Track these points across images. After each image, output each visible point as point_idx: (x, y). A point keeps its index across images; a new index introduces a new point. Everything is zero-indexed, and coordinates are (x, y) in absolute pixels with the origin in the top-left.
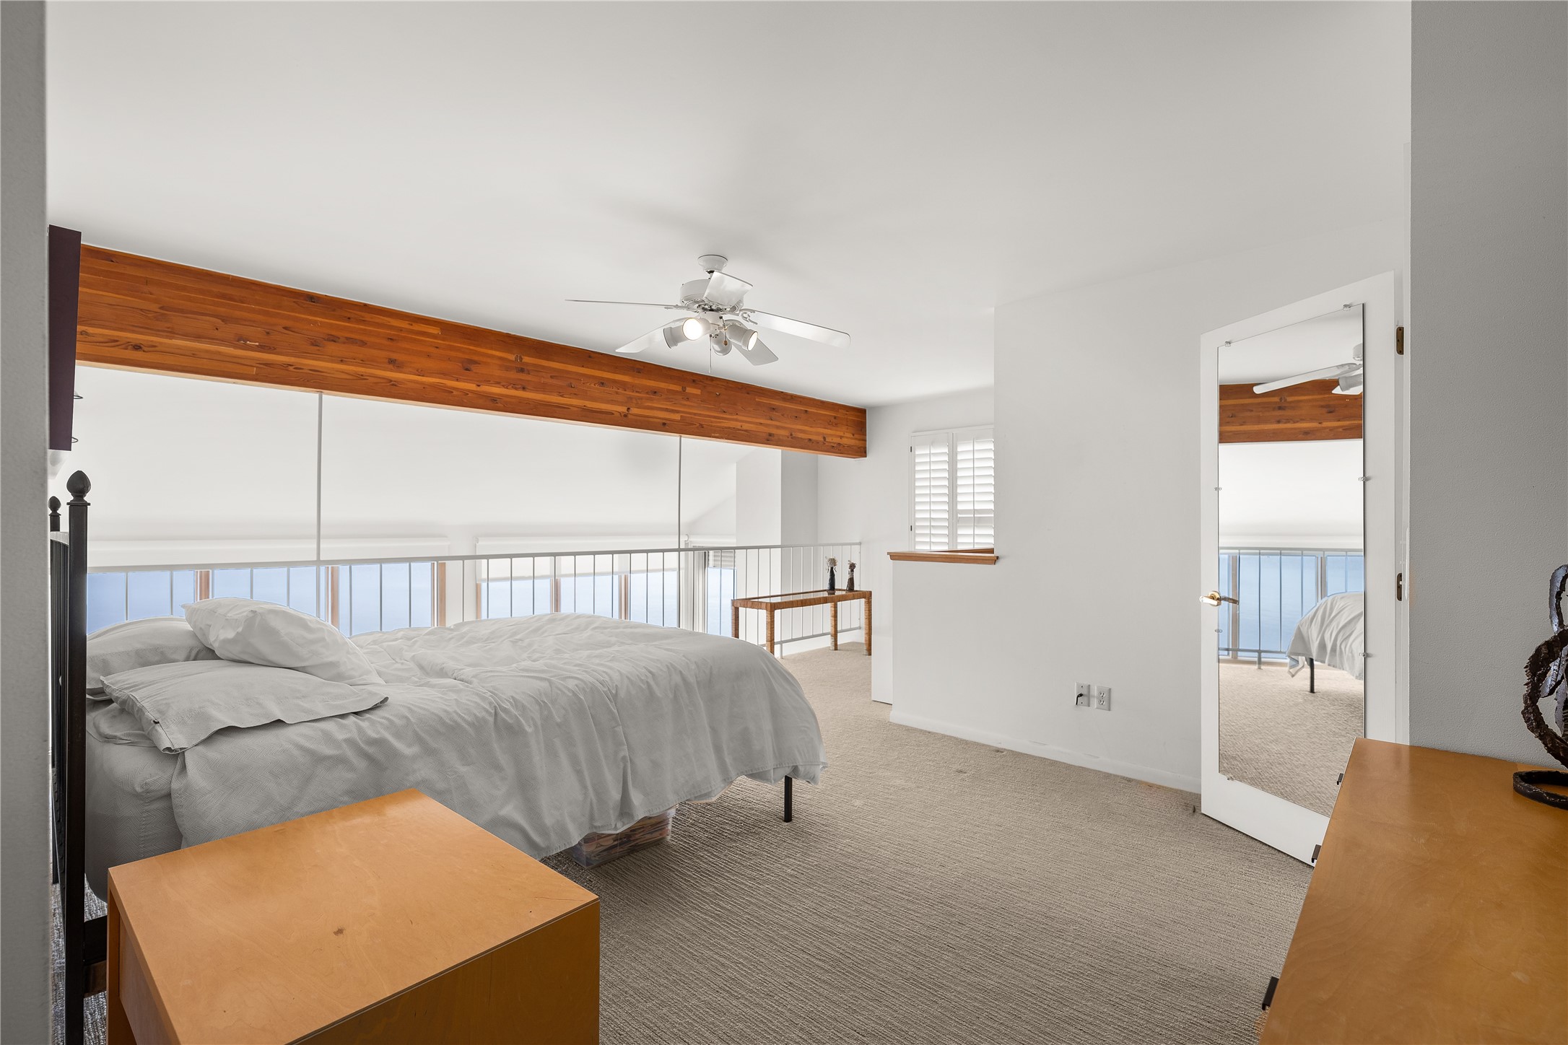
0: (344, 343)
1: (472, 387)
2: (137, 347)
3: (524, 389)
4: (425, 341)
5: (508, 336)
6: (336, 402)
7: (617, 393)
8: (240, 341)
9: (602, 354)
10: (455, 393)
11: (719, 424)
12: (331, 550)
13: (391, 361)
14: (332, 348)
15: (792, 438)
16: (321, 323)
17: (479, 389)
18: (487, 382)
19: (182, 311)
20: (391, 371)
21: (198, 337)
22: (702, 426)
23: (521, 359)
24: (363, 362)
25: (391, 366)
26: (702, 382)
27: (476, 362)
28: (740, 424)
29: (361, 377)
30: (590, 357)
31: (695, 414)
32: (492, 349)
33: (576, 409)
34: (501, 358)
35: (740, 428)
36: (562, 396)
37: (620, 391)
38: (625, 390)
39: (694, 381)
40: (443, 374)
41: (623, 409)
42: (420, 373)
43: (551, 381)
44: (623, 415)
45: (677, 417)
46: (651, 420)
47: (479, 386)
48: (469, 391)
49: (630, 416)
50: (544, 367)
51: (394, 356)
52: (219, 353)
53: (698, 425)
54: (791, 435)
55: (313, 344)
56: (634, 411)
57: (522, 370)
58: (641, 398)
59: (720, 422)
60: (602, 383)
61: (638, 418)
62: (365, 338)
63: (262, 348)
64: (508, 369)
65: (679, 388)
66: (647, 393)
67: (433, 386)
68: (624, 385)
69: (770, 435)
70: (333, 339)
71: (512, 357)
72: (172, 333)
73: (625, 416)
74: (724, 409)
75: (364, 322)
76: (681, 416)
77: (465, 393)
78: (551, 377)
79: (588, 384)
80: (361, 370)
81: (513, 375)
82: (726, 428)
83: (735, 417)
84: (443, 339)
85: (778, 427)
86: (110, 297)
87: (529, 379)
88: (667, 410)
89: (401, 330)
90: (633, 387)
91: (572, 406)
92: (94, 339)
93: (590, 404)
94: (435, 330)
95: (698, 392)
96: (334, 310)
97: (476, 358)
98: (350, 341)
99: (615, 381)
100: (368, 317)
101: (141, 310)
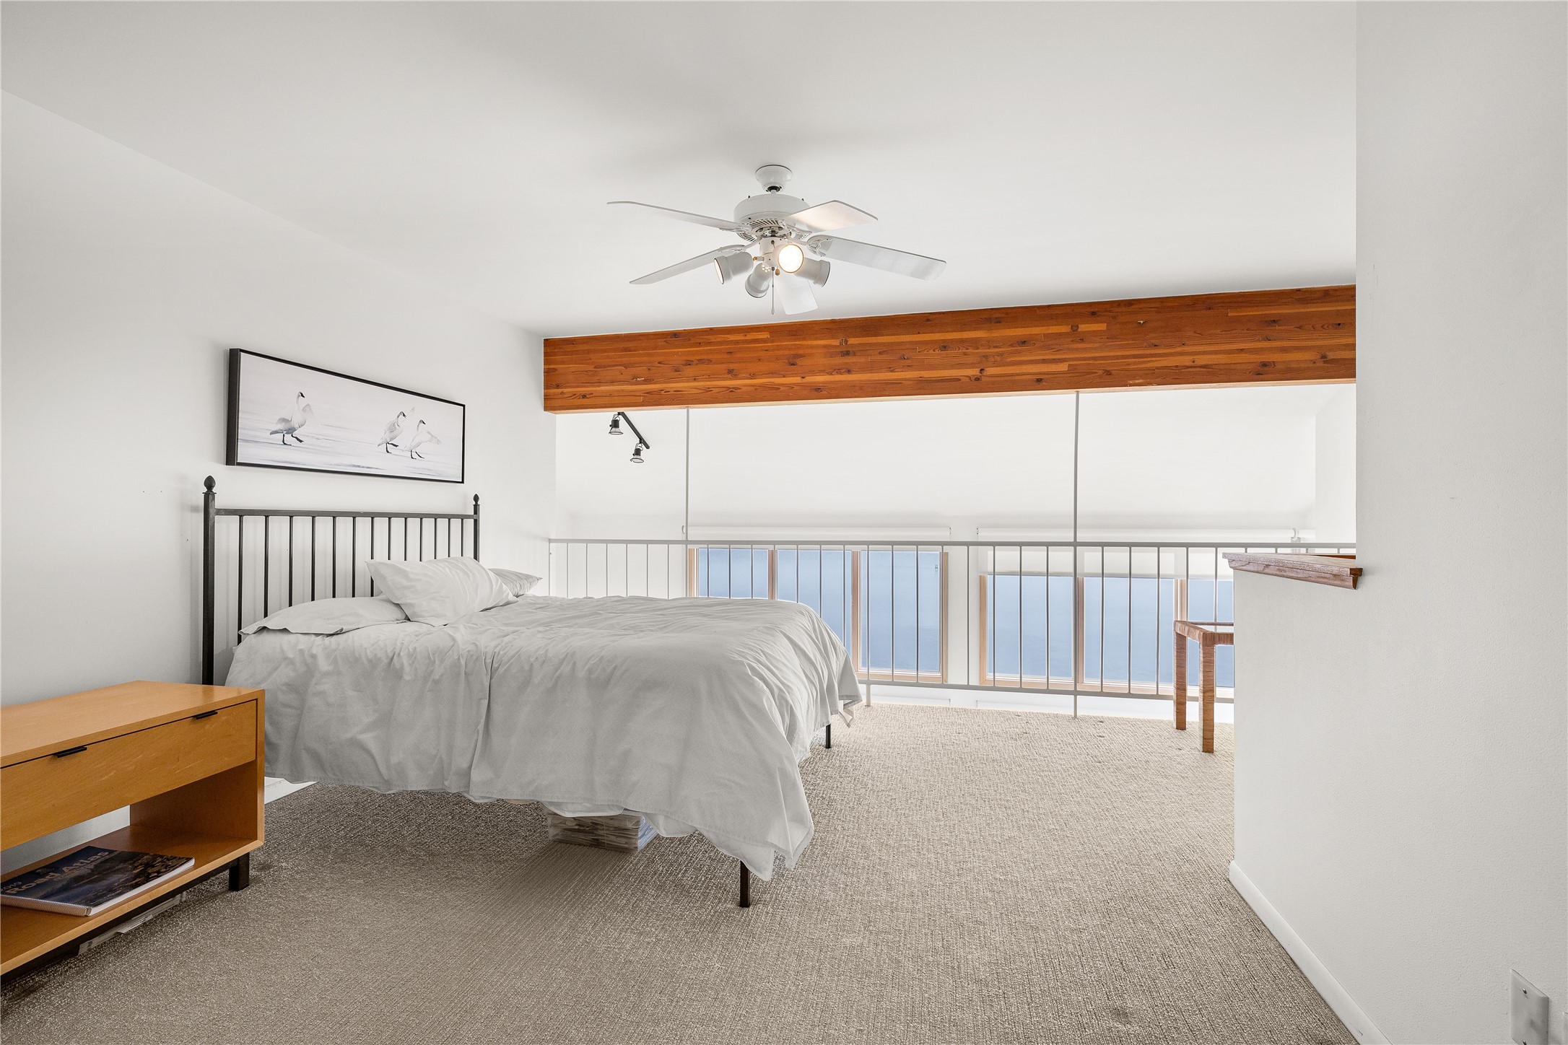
0: (697, 364)
1: (797, 380)
2: (584, 396)
3: (849, 372)
4: (752, 348)
5: (833, 322)
6: (701, 414)
7: (965, 354)
8: (634, 380)
9: (943, 313)
10: (782, 388)
11: (1143, 366)
12: (694, 534)
13: (730, 372)
14: (690, 371)
15: (1325, 362)
16: (680, 353)
17: (804, 380)
18: (812, 372)
19: (605, 367)
20: (730, 379)
21: (612, 382)
22: (1108, 373)
23: (846, 341)
24: (710, 377)
25: (730, 376)
26: (1110, 311)
27: (801, 356)
28: (1191, 358)
29: (708, 390)
30: (928, 320)
31: (1095, 359)
32: (816, 339)
33: (910, 382)
34: (825, 346)
35: (1192, 364)
36: (891, 371)
37: (970, 350)
38: (978, 348)
39: (1093, 314)
40: (772, 373)
41: (974, 372)
42: (753, 376)
43: (880, 357)
44: (973, 379)
45: (1063, 367)
46: (1017, 378)
47: (803, 378)
48: (795, 384)
49: (984, 379)
50: (871, 345)
51: (731, 366)
52: (623, 390)
53: (1101, 372)
54: (1324, 357)
55: (676, 371)
56: (991, 371)
57: (847, 353)
58: (1001, 354)
59: (1149, 362)
60: (944, 346)
61: (993, 379)
62: (710, 357)
63: (647, 381)
64: (832, 355)
65: (1065, 329)
66: (1012, 345)
67: (763, 386)
68: (975, 343)
69: (1264, 365)
70: (689, 363)
71: (836, 342)
72: (600, 383)
73: (977, 379)
74: (1154, 341)
75: (710, 343)
76: (1069, 366)
77: (791, 386)
78: (880, 353)
79: (926, 352)
80: (709, 384)
81: (839, 361)
82: (1157, 368)
83: (1179, 349)
84: (772, 342)
85: (1284, 350)
86: (573, 367)
87: (855, 360)
88: (1044, 361)
89: (737, 342)
90: (990, 343)
91: (905, 380)
92: (566, 396)
93: (926, 374)
94: (765, 335)
95: (1103, 327)
96: (690, 340)
97: (801, 352)
98: (700, 361)
99: (962, 341)
100: (712, 338)
101: (586, 371)
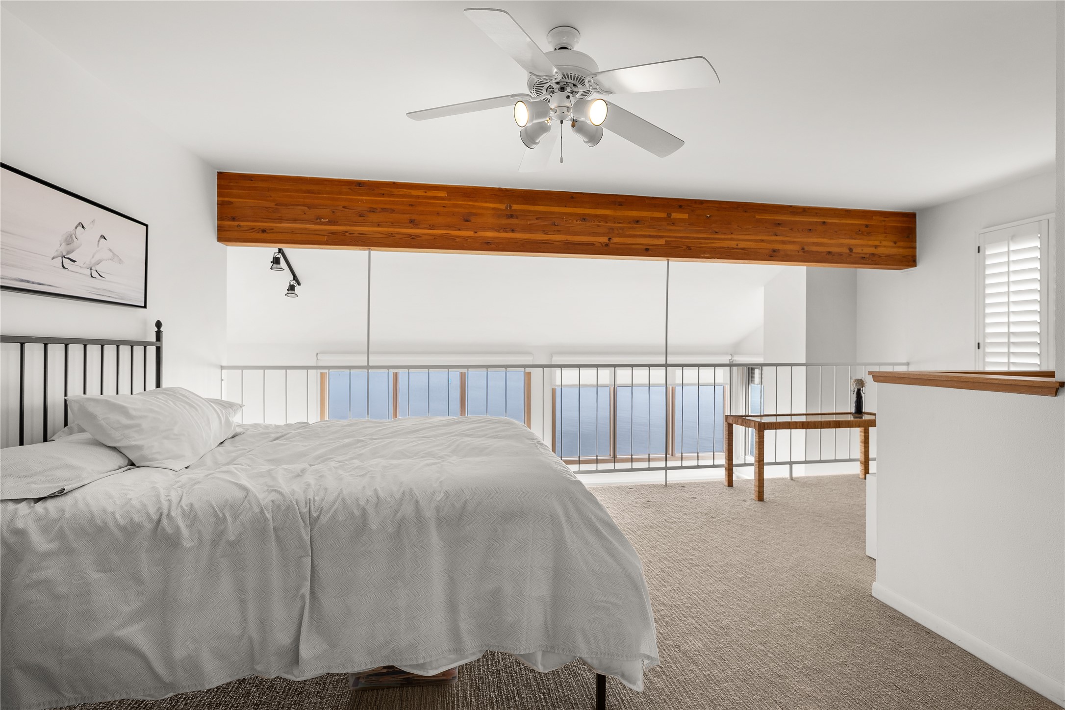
0: (380, 212)
1: (470, 233)
2: (264, 231)
3: (513, 231)
4: (435, 203)
5: (500, 190)
6: (382, 256)
7: (598, 226)
8: (317, 220)
9: (583, 194)
10: (458, 240)
11: (709, 245)
12: (375, 360)
13: (412, 221)
14: (373, 217)
15: (804, 252)
16: (365, 200)
17: (476, 235)
18: (484, 229)
19: (286, 205)
20: (412, 228)
21: (295, 220)
22: (689, 248)
23: (511, 207)
24: (393, 224)
25: (411, 225)
26: (691, 206)
27: (475, 214)
28: (735, 243)
29: (391, 235)
30: (572, 197)
31: (681, 237)
32: (486, 202)
33: (558, 243)
34: (494, 209)
35: (735, 247)
36: (546, 234)
37: (602, 223)
38: (607, 223)
39: (680, 206)
40: (449, 226)
41: (604, 240)
42: (432, 227)
43: (536, 222)
44: (604, 245)
45: (662, 242)
46: (633, 246)
47: (476, 232)
48: (469, 237)
49: (611, 245)
50: (530, 211)
51: (413, 217)
52: (306, 229)
53: (685, 247)
54: (803, 249)
55: (360, 216)
56: (616, 240)
57: (511, 216)
58: (622, 228)
59: (713, 243)
60: (584, 218)
61: (619, 246)
62: (393, 207)
63: (330, 223)
64: (499, 216)
65: (663, 215)
66: (629, 223)
67: (442, 236)
68: (605, 218)
69: (774, 251)
70: (373, 211)
71: (503, 207)
72: (281, 220)
73: (607, 245)
74: (717, 230)
75: (392, 195)
76: (666, 241)
77: (465, 239)
78: (537, 219)
79: (570, 221)
80: (391, 230)
81: (504, 221)
82: (718, 248)
83: (730, 236)
84: (449, 200)
85: (784, 242)
86: (251, 202)
87: (517, 223)
88: (650, 236)
89: (418, 197)
90: (615, 219)
91: (555, 241)
92: (243, 229)
93: (571, 238)
94: (443, 194)
95: (686, 216)
96: (373, 190)
97: (474, 211)
98: (384, 210)
99: (596, 216)
100: (395, 191)
101: (266, 208)
